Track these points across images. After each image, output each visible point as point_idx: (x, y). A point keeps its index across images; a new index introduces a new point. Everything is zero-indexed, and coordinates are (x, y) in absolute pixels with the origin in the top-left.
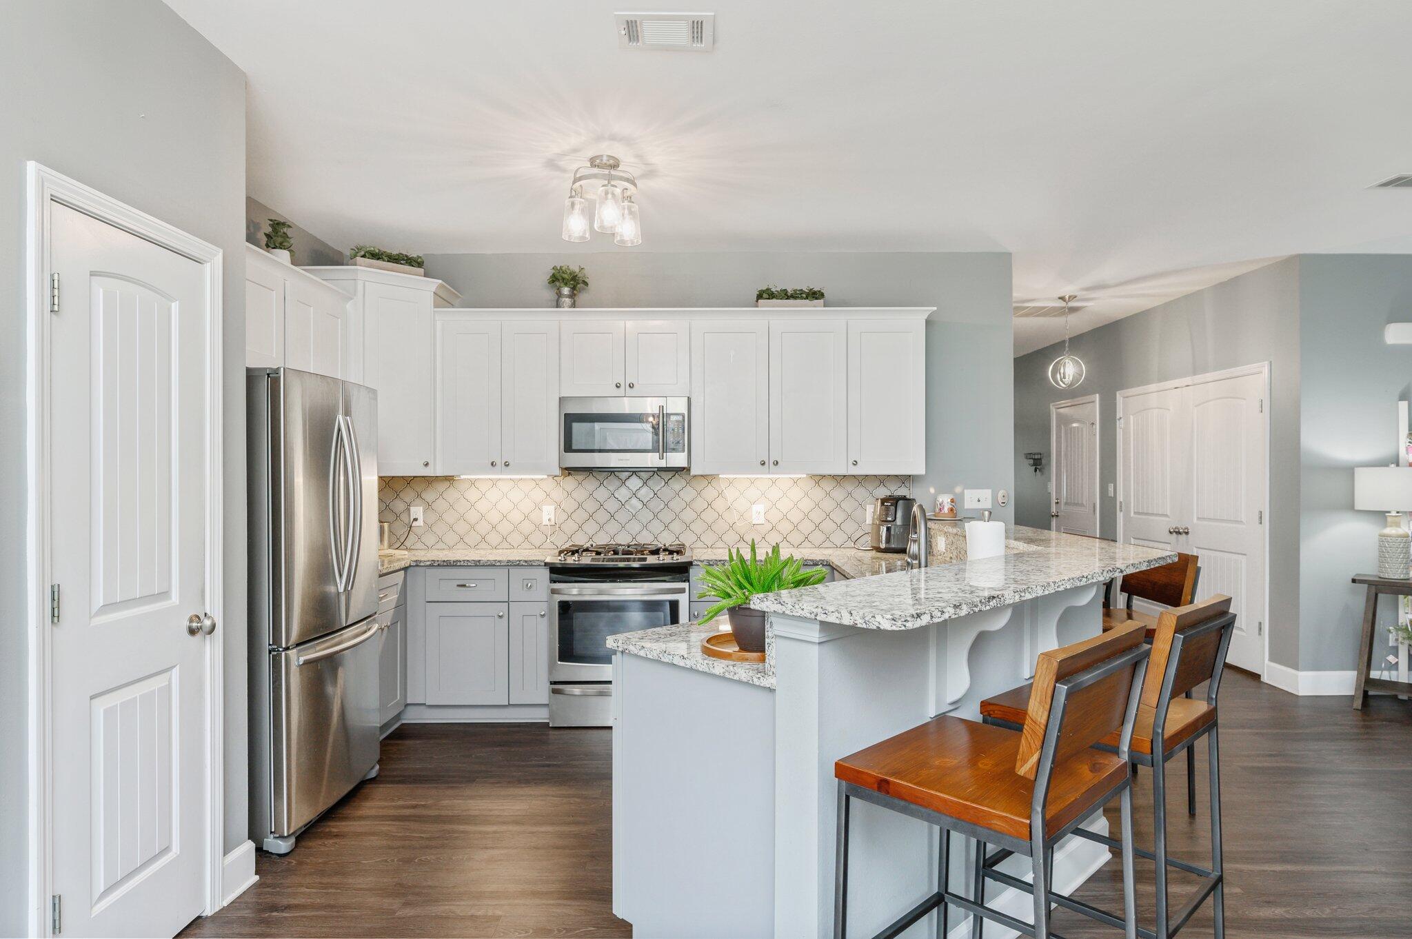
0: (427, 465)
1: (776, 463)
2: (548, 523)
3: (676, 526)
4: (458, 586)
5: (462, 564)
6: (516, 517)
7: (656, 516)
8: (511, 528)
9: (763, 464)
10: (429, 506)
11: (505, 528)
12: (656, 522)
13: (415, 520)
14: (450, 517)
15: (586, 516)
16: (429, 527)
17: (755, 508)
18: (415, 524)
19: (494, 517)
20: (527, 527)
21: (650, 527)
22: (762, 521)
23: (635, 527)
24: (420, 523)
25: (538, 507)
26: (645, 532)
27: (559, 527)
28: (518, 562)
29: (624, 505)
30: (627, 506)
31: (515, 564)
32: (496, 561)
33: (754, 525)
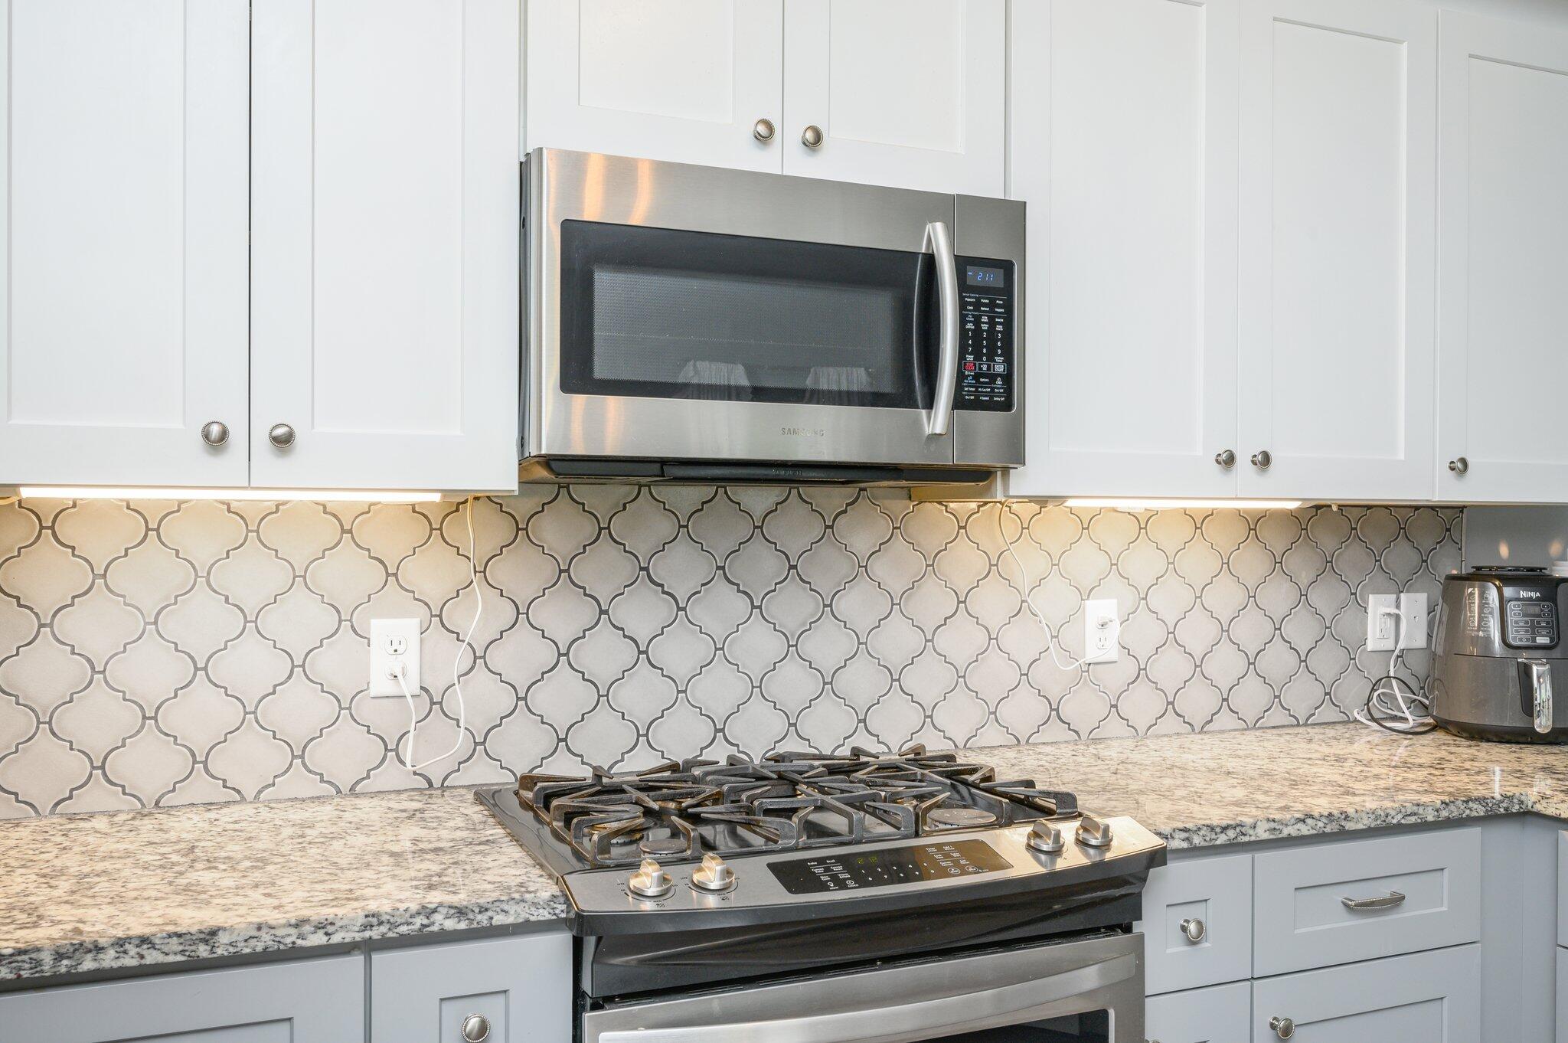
2: (389, 689)
5: (109, 960)
7: (793, 645)
12: (791, 668)
15: (544, 656)
20: (300, 709)
21: (774, 685)
22: (1113, 653)
23: (720, 688)
25: (347, 624)
27: (434, 702)
28: (419, 921)
29: (684, 609)
30: (696, 611)
31: (403, 929)
32: (307, 928)
33: (1089, 664)
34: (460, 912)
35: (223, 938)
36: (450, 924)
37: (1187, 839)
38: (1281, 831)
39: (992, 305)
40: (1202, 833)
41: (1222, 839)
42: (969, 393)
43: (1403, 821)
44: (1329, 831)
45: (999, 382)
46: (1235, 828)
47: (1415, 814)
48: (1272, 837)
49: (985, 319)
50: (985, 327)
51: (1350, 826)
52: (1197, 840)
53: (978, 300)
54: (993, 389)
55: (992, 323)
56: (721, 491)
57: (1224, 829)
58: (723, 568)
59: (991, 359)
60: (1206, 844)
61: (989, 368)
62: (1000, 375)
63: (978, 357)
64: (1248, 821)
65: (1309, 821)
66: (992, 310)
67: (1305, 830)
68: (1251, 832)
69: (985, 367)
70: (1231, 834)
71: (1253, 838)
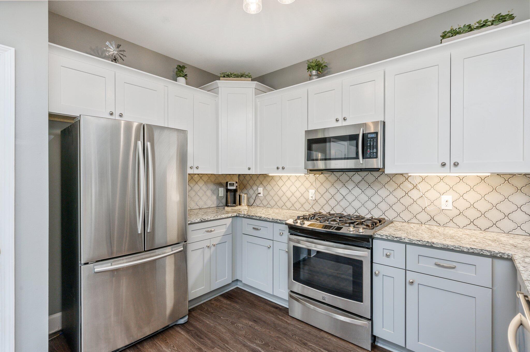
0: (249, 169)
1: (456, 165)
2: (311, 199)
3: (383, 206)
4: (253, 228)
5: (254, 217)
6: (298, 194)
7: (370, 199)
8: (295, 200)
9: (444, 165)
10: (265, 188)
11: (293, 199)
12: (369, 202)
13: (260, 193)
14: (272, 193)
15: (330, 196)
16: (265, 197)
17: (444, 198)
18: (259, 195)
19: (289, 194)
20: (302, 200)
21: (366, 205)
22: (450, 207)
23: (356, 204)
24: (261, 195)
25: (307, 190)
26: (363, 208)
27: (316, 201)
28: (276, 220)
29: (350, 191)
30: (352, 191)
31: (275, 221)
32: (268, 218)
33: (443, 210)
34: (280, 220)
35: (262, 218)
36: (279, 221)
37: (387, 237)
38: (412, 242)
39: (373, 140)
40: (390, 237)
41: (395, 239)
42: (368, 156)
43: (454, 249)
44: (427, 245)
45: (375, 153)
46: (399, 238)
47: (459, 248)
48: (409, 242)
49: (372, 143)
50: (372, 144)
51: (434, 245)
52: (389, 238)
53: (370, 140)
54: (373, 155)
55: (373, 143)
56: (357, 173)
57: (396, 238)
58: (357, 185)
59: (373, 149)
60: (391, 239)
61: (373, 151)
62: (375, 152)
63: (370, 149)
64: (403, 237)
65: (421, 241)
66: (373, 141)
67: (419, 243)
68: (404, 240)
69: (372, 151)
70: (398, 239)
71: (404, 241)
